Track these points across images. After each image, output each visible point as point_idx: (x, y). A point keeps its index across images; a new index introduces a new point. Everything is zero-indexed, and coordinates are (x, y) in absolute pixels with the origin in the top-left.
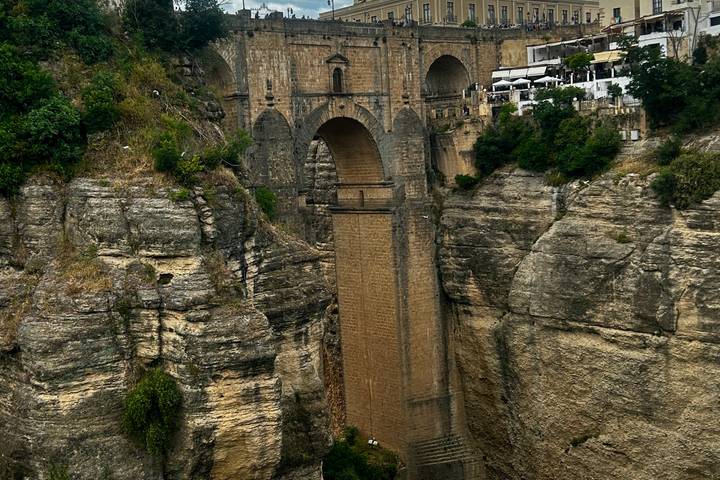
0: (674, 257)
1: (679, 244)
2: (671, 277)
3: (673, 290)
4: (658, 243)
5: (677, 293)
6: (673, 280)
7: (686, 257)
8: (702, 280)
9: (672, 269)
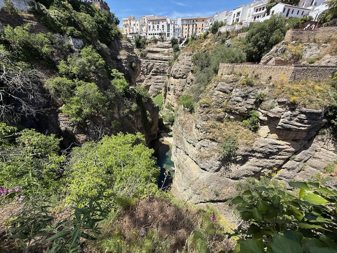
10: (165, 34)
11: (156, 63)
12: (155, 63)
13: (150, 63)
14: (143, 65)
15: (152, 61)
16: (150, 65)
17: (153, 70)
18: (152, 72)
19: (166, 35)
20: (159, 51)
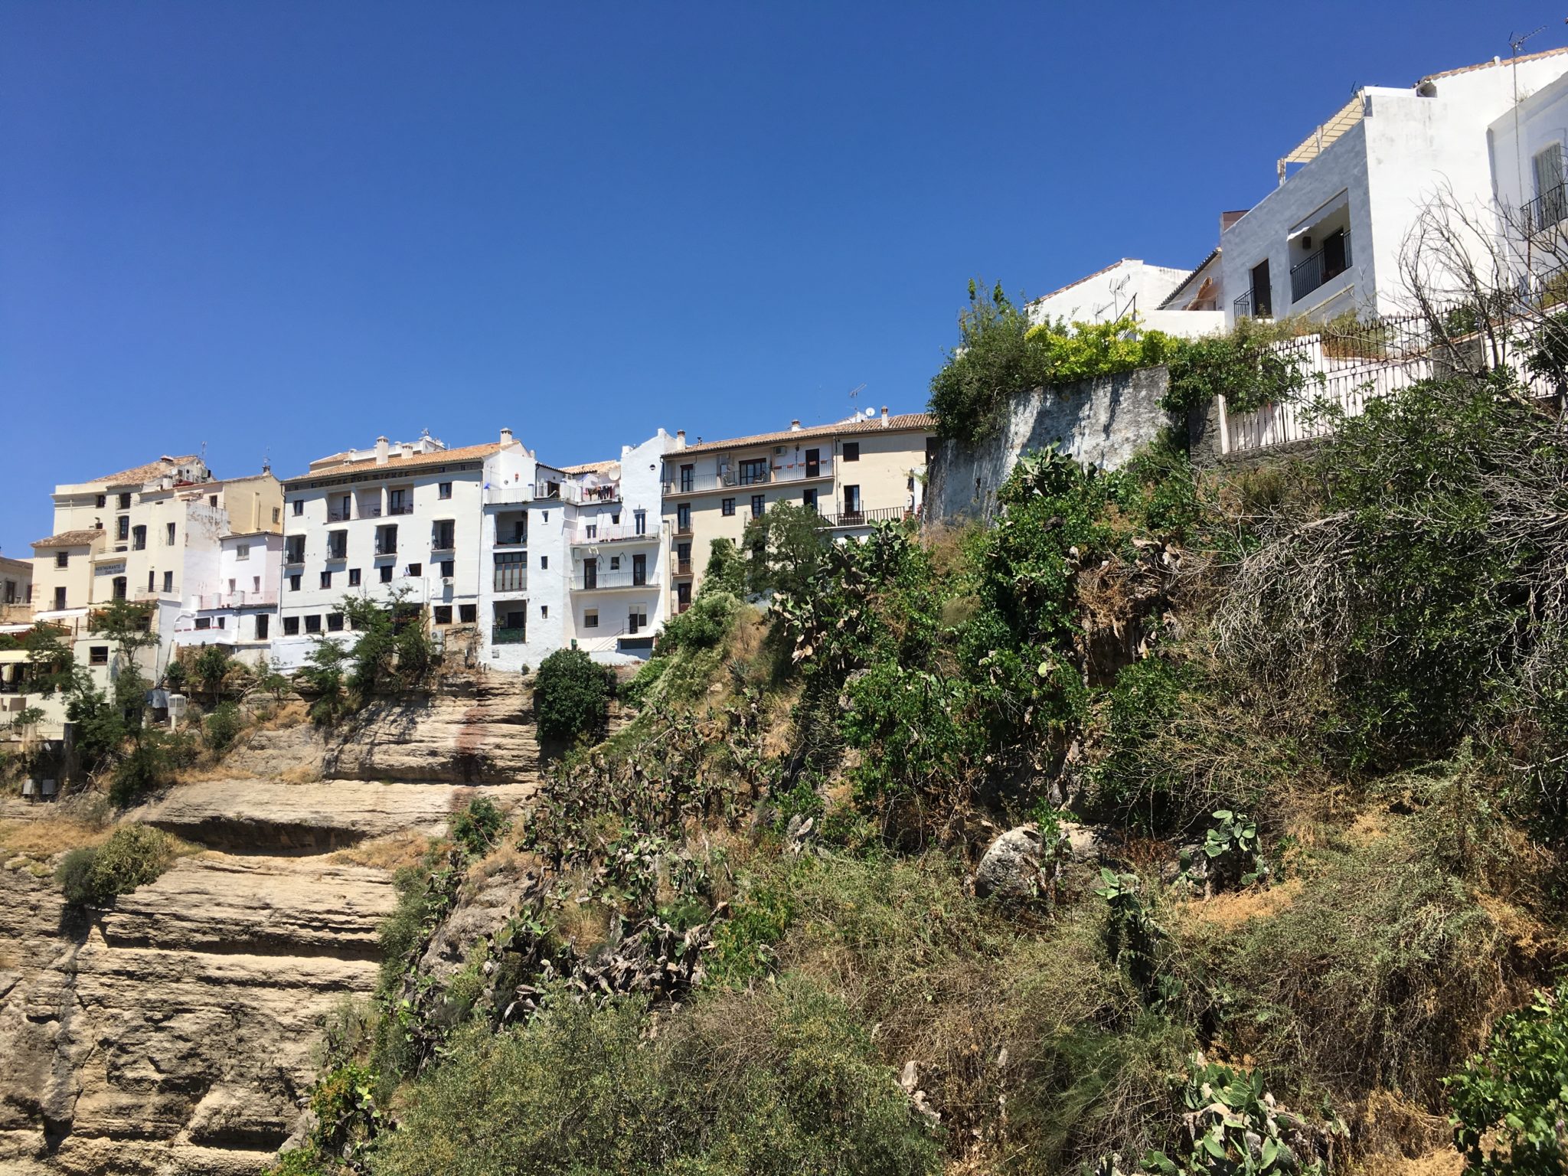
0: (81, 992)
1: (90, 970)
2: (72, 1027)
3: (73, 1050)
4: (59, 969)
5: (80, 1054)
6: (74, 1032)
7: (100, 992)
8: (121, 1030)
9: (74, 1013)
10: (469, 613)
11: (272, 1000)
12: (249, 997)
13: (189, 991)
14: (76, 1022)
15: (213, 962)
16: (184, 1024)
17: (213, 1099)
18: (201, 1138)
19: (486, 620)
20: (340, 820)
